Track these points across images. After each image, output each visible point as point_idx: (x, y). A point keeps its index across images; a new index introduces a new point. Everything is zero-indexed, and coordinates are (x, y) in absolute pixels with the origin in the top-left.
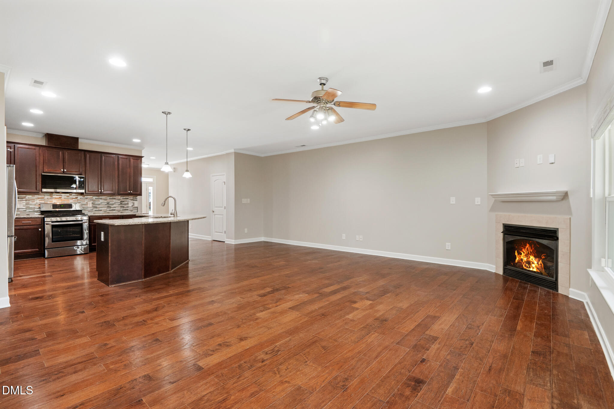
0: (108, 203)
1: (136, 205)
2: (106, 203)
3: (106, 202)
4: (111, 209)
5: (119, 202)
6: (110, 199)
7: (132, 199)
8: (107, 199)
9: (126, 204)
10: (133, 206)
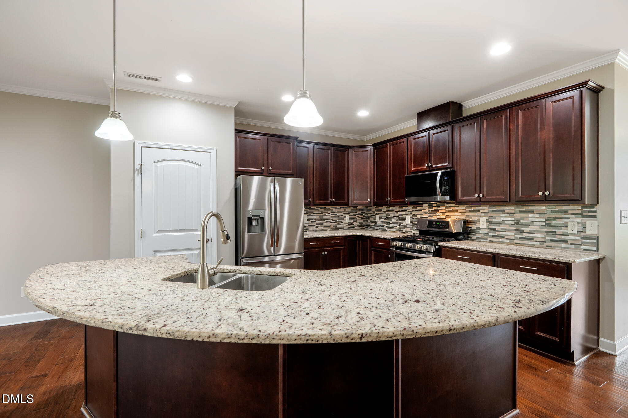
1: (591, 231)
4: (524, 236)
5: (544, 220)
6: (521, 212)
7: (580, 212)
8: (514, 213)
9: (561, 227)
10: (583, 234)
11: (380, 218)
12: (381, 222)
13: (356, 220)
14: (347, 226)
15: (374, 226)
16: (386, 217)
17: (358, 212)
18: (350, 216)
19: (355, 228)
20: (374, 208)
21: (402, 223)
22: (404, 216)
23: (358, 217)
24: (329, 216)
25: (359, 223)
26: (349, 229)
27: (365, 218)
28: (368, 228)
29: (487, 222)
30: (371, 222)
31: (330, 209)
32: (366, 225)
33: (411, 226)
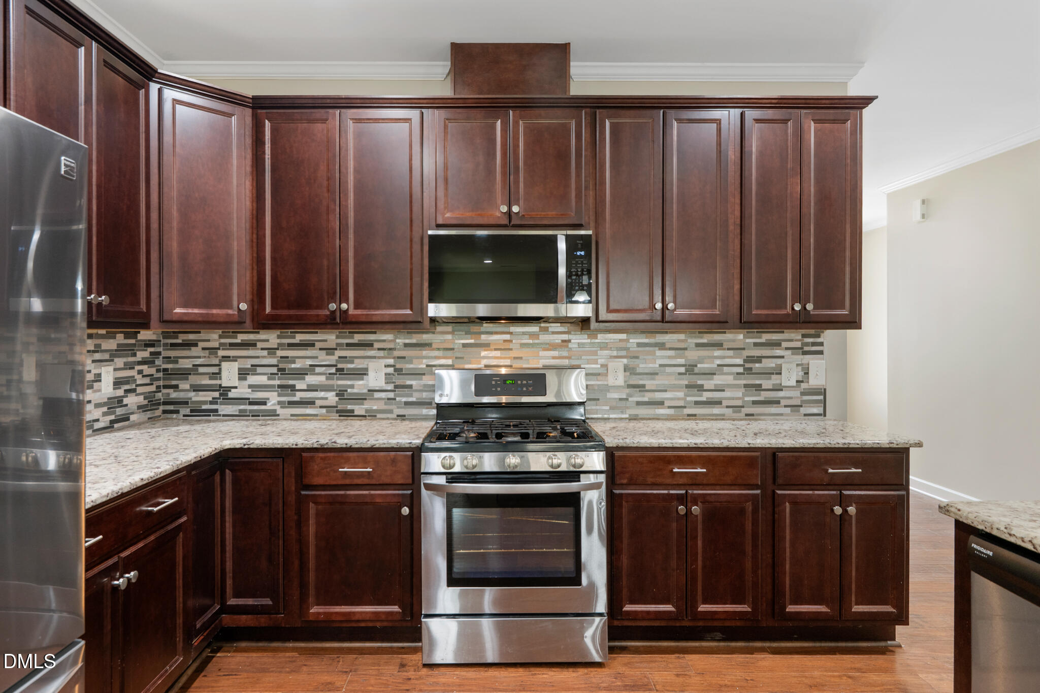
0: (690, 369)
1: (815, 381)
2: (682, 370)
3: (681, 361)
4: (704, 399)
5: (740, 362)
6: (698, 345)
7: (798, 344)
8: (685, 349)
9: (768, 373)
10: (804, 386)
11: (243, 374)
12: (250, 386)
13: (134, 386)
14: (105, 414)
15: (211, 403)
16: (274, 370)
17: (142, 355)
18: (114, 370)
19: (133, 418)
20: (216, 336)
21: (352, 387)
22: (358, 364)
23: (140, 372)
25: (142, 397)
26: (110, 428)
27: (161, 375)
28: (177, 412)
29: (625, 371)
30: (197, 388)
32: (165, 403)
33: (391, 395)
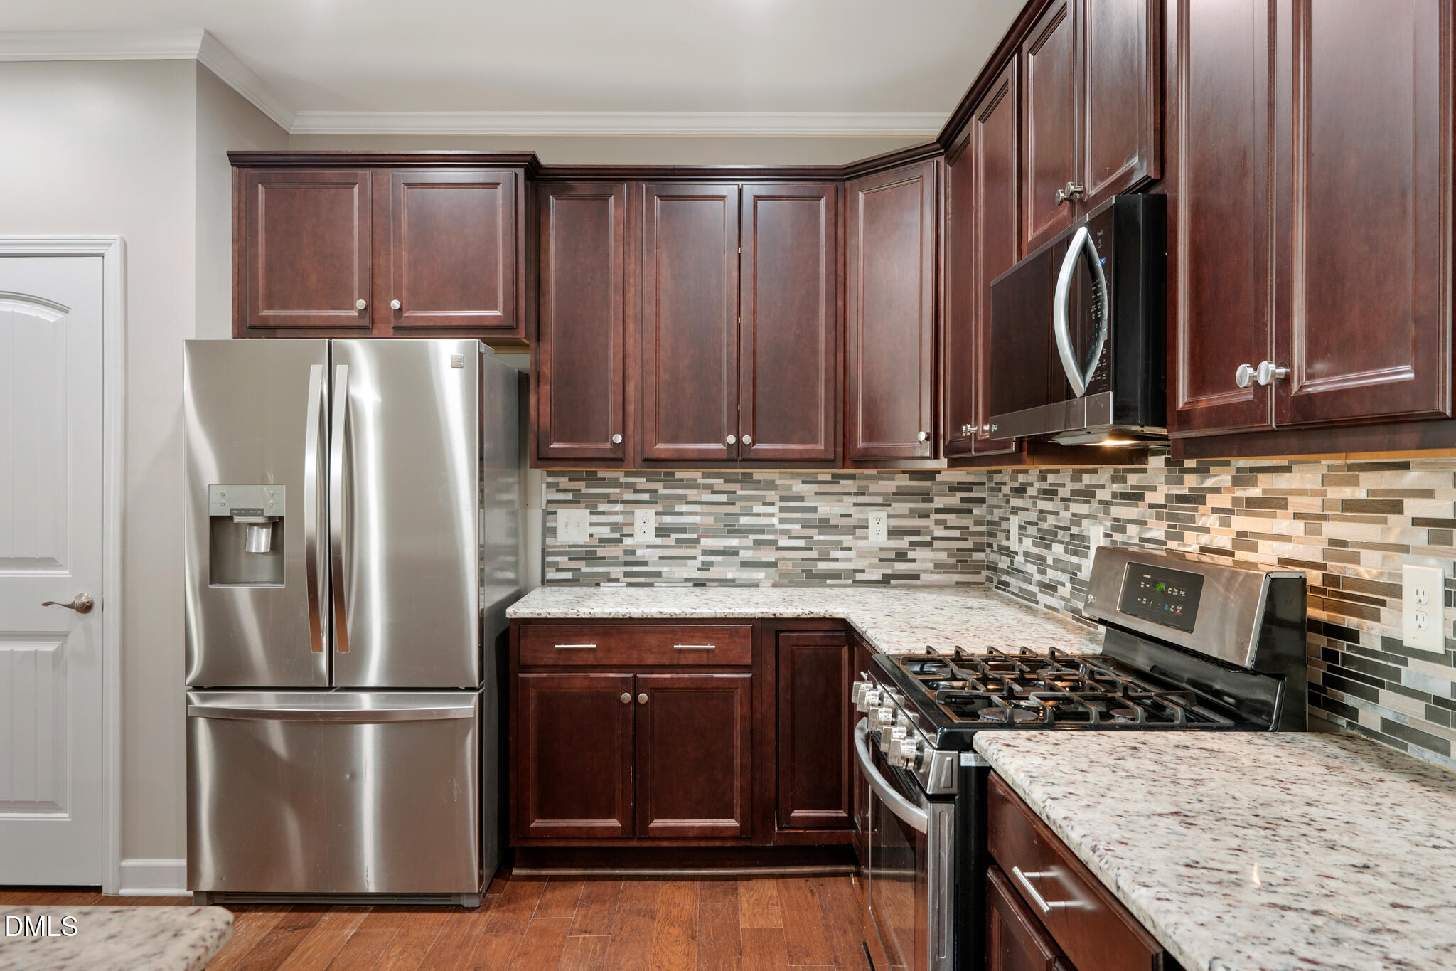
11: (1021, 534)
12: (1025, 554)
13: (928, 539)
14: (872, 566)
15: (1006, 572)
16: (1036, 532)
18: (889, 516)
19: (927, 577)
20: (1009, 477)
24: (772, 515)
25: (944, 554)
26: (886, 581)
27: (983, 529)
29: (1447, 602)
30: (1000, 551)
31: (778, 482)
32: (988, 568)
